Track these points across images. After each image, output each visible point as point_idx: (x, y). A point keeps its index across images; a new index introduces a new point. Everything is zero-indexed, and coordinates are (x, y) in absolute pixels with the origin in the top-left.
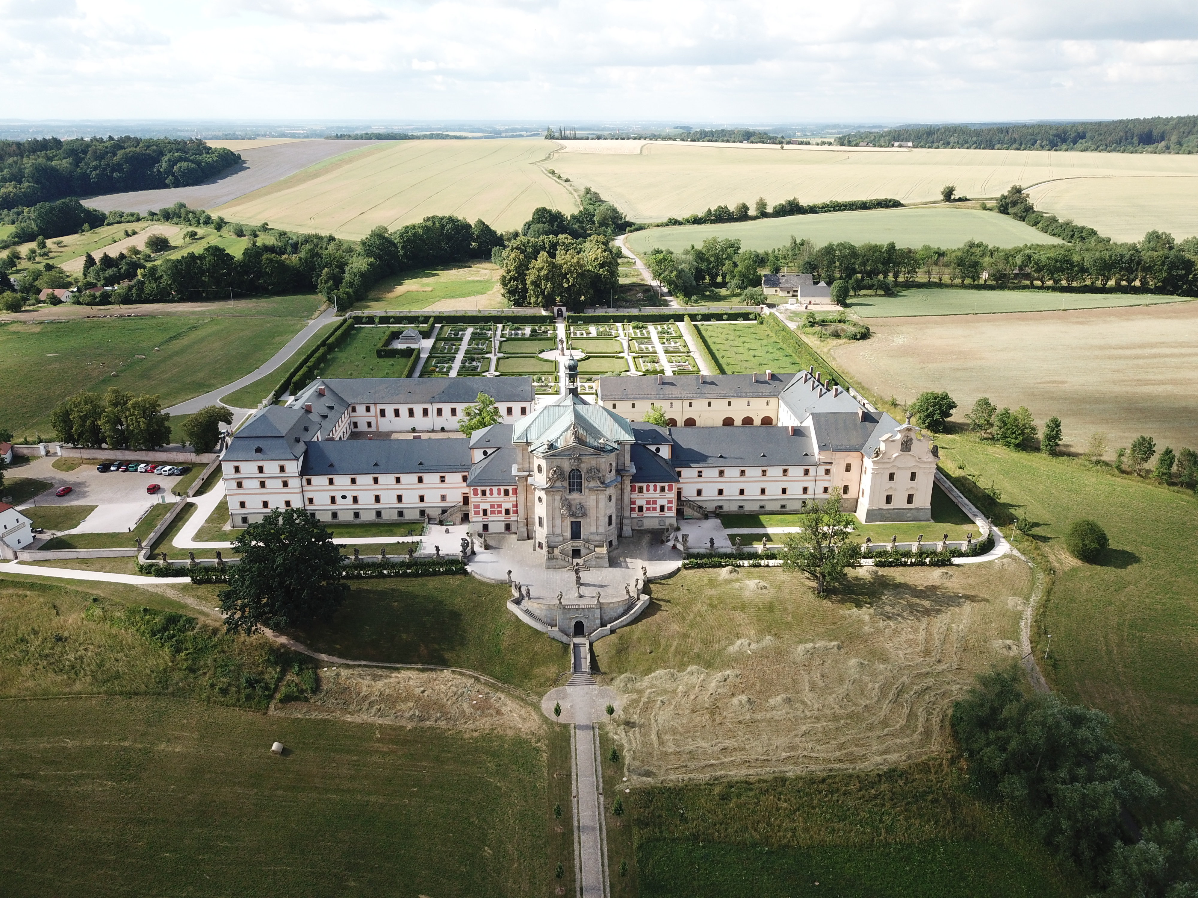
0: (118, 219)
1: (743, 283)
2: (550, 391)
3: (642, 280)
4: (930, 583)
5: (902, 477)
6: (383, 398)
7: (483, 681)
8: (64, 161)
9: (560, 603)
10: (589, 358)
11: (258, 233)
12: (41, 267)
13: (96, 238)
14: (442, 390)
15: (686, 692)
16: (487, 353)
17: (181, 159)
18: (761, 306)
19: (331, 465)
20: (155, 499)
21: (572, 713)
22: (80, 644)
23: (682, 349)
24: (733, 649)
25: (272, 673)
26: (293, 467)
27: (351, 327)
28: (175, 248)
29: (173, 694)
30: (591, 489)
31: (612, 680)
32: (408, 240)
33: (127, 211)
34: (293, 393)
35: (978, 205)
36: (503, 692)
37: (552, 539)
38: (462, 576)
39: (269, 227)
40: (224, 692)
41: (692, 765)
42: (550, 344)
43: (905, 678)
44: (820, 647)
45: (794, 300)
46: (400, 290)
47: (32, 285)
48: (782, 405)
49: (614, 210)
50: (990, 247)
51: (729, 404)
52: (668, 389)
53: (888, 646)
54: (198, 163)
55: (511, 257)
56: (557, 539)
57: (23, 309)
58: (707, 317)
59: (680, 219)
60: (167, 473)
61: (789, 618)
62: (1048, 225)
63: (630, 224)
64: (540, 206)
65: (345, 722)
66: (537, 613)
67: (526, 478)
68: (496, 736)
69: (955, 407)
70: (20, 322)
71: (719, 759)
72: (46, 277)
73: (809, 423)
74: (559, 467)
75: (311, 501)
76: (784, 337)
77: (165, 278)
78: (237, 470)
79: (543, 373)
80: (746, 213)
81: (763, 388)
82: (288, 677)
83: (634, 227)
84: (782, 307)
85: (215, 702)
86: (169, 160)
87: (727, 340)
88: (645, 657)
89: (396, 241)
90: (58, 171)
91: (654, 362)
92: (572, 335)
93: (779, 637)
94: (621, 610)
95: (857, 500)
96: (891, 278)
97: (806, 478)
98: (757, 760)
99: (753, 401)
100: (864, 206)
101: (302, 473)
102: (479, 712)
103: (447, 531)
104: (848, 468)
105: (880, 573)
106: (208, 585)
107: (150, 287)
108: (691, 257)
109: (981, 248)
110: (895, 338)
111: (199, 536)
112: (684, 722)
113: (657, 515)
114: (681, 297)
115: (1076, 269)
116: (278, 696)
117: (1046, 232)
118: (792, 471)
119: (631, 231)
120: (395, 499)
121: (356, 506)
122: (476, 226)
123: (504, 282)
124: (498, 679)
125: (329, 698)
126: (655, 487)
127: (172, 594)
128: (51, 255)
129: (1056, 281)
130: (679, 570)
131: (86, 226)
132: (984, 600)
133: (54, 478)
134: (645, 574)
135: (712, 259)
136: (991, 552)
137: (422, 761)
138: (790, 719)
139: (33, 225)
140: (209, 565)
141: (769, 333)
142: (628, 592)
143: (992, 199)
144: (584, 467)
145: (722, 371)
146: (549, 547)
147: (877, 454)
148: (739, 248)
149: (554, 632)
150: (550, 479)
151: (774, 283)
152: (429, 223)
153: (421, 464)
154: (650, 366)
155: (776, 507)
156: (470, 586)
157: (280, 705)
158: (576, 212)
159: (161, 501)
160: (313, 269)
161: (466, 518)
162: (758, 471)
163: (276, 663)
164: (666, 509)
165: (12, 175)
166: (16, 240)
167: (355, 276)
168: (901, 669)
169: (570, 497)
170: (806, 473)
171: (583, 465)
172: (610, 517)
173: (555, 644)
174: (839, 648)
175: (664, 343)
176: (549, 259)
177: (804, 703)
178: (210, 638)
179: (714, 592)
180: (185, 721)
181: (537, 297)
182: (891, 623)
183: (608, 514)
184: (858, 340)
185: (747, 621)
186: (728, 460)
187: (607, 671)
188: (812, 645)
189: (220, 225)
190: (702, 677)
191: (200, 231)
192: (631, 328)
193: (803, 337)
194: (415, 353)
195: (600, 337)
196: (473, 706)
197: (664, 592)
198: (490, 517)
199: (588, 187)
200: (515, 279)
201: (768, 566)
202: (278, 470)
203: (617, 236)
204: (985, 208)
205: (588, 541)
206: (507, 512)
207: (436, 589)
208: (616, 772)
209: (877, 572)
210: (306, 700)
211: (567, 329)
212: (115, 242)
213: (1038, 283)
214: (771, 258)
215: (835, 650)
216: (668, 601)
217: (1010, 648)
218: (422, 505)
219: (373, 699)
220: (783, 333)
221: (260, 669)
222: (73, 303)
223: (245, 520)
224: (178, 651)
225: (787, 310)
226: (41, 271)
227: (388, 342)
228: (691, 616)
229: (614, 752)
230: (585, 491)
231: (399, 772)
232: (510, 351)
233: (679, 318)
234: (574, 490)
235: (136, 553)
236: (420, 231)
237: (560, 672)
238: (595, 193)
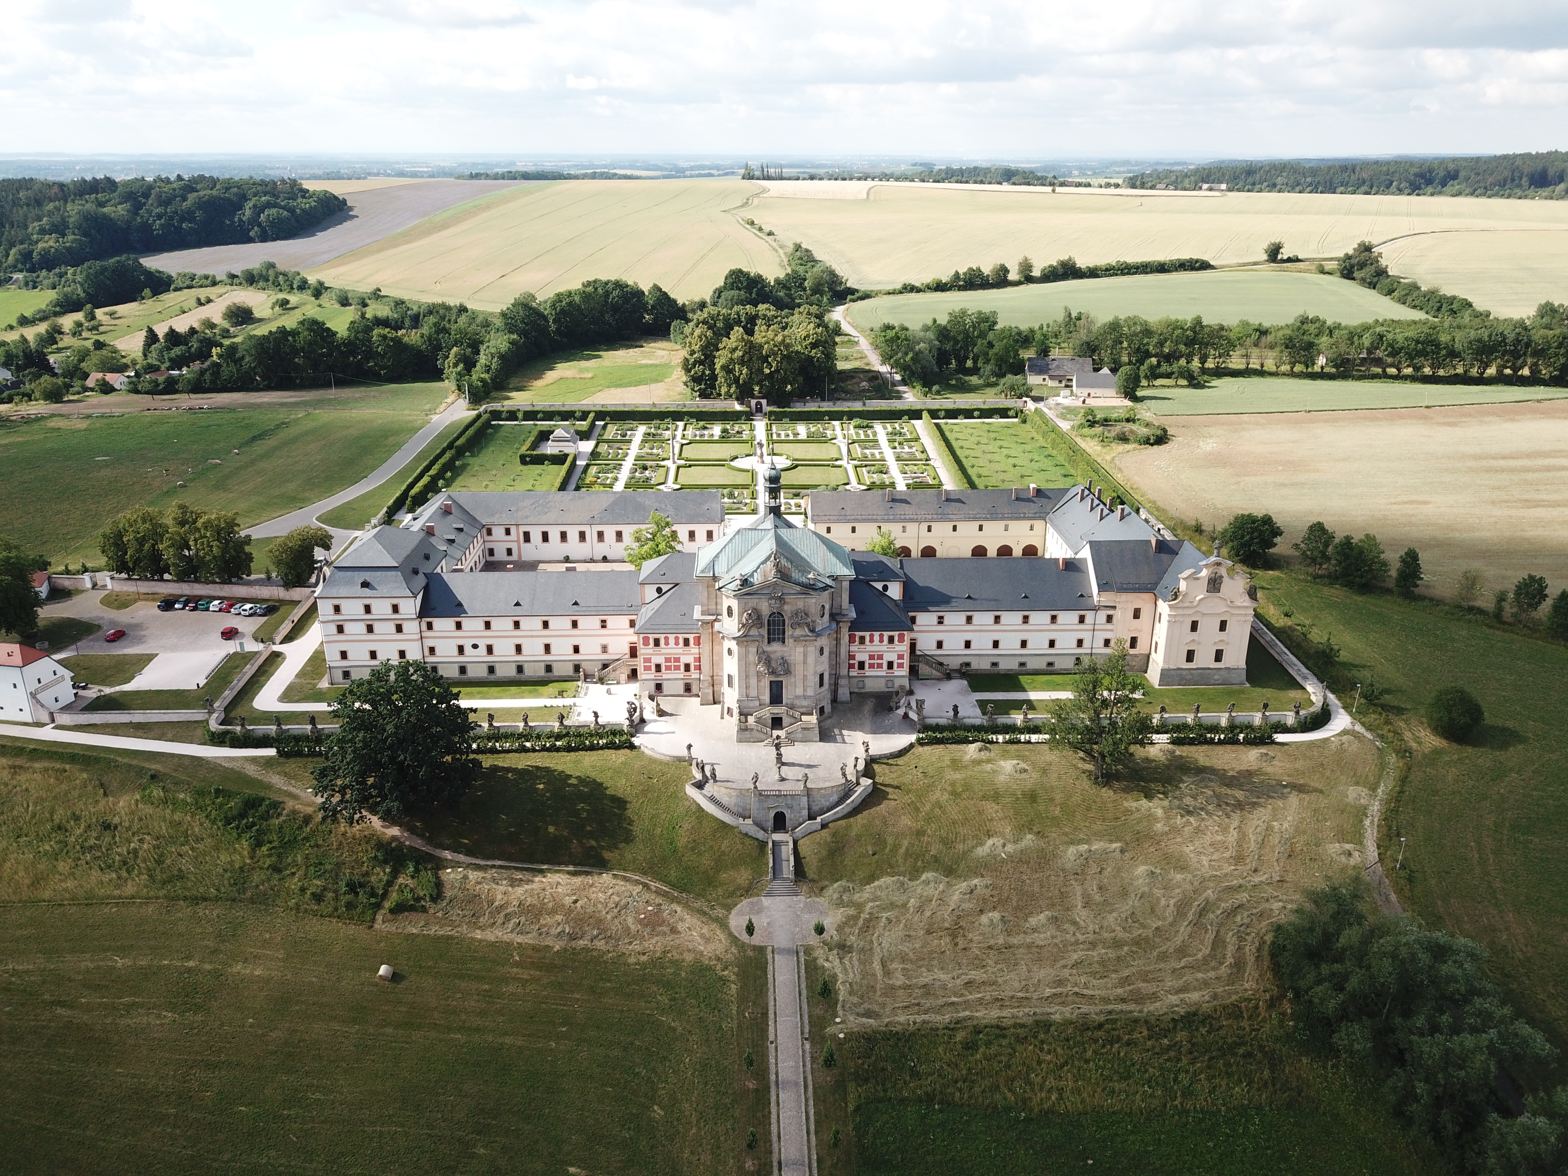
0: (188, 282)
1: (1000, 369)
2: (745, 509)
3: (868, 364)
4: (1244, 767)
5: (1208, 627)
6: (527, 517)
7: (654, 889)
8: (120, 207)
9: (756, 787)
10: (796, 466)
11: (368, 301)
12: (89, 344)
13: (159, 307)
14: (604, 507)
15: (920, 907)
16: (664, 460)
17: (269, 205)
18: (1024, 399)
19: (460, 605)
20: (232, 647)
21: (770, 933)
22: (133, 834)
23: (919, 455)
24: (982, 851)
25: (380, 875)
26: (410, 607)
27: (487, 425)
28: (260, 320)
29: (252, 901)
30: (796, 639)
31: (822, 889)
32: (562, 310)
33: (200, 272)
34: (411, 510)
35: (1313, 268)
36: (679, 903)
37: (746, 704)
38: (627, 751)
39: (382, 294)
40: (318, 898)
41: (927, 1003)
42: (745, 448)
43: (1210, 892)
44: (1097, 850)
45: (1067, 392)
46: (551, 376)
47: (77, 368)
48: (1050, 530)
49: (832, 274)
50: (1329, 323)
51: (981, 528)
52: (900, 508)
53: (1188, 849)
54: (292, 211)
55: (696, 334)
56: (751, 704)
57: (66, 399)
58: (952, 414)
59: (918, 284)
60: (247, 613)
61: (1057, 812)
62: (1407, 294)
63: (852, 291)
64: (734, 267)
65: (473, 939)
66: (725, 800)
67: (712, 623)
68: (671, 962)
69: (1281, 534)
70: (61, 415)
71: (962, 995)
72: (95, 357)
73: (1086, 553)
74: (755, 610)
75: (432, 650)
76: (1054, 440)
77: (247, 359)
78: (337, 609)
79: (736, 487)
80: (1005, 277)
81: (1024, 507)
82: (401, 880)
83: (857, 295)
84: (1051, 401)
85: (306, 911)
86: (255, 206)
87: (978, 443)
88: (866, 861)
89: (546, 313)
90: (111, 220)
91: (881, 472)
92: (775, 437)
93: (1043, 837)
94: (835, 798)
95: (1148, 656)
96: (1196, 363)
97: (1082, 626)
98: (1012, 997)
99: (1012, 524)
100: (1162, 268)
101: (422, 614)
102: (648, 930)
103: (609, 692)
104: (1137, 614)
105: (1178, 753)
106: (299, 759)
107: (227, 371)
108: (931, 335)
109: (1317, 325)
110: (1201, 443)
111: (287, 696)
112: (917, 946)
113: (884, 674)
114: (919, 387)
115: (1444, 352)
116: (387, 905)
117: (1404, 303)
118: (1063, 617)
119: (853, 301)
120: (542, 650)
121: (490, 659)
122: (650, 293)
123: (687, 367)
124: (673, 886)
125: (453, 908)
126: (881, 636)
127: (252, 771)
128: (101, 329)
129: (1417, 369)
130: (911, 746)
131: (147, 292)
132: (1316, 790)
133: (102, 618)
134: (867, 751)
135: (960, 338)
136: (1326, 727)
137: (573, 992)
138: (1056, 944)
139: (80, 291)
140: (300, 732)
141: (1035, 435)
142: (844, 775)
143: (1331, 259)
144: (788, 609)
145: (972, 485)
146: (741, 714)
147: (1176, 596)
148: (995, 323)
149: (747, 825)
150: (743, 626)
151: (1041, 369)
152: (590, 289)
153: (576, 604)
154: (876, 478)
155: (1041, 664)
156: (638, 764)
157: (389, 916)
158: (782, 276)
159: (239, 650)
160: (439, 348)
161: (633, 675)
162: (1018, 617)
163: (385, 862)
164: (895, 665)
165: (53, 225)
166: (58, 309)
167: (493, 357)
168: (1204, 881)
169: (768, 649)
170: (1082, 620)
171: (786, 607)
172: (821, 676)
173: (748, 841)
174: (1122, 851)
175: (895, 448)
176: (745, 337)
177: (1075, 923)
178: (300, 828)
179: (958, 776)
180: (267, 936)
181: (729, 386)
182: (1192, 819)
183: (820, 670)
184: (1152, 445)
185: (1000, 814)
186: (978, 602)
187: (816, 877)
188: (1086, 846)
189: (319, 291)
190: (941, 887)
191: (294, 299)
192: (851, 427)
193: (1079, 440)
194: (569, 459)
195: (812, 439)
196: (640, 921)
197: (892, 776)
198: (665, 675)
199: (798, 242)
200: (701, 363)
201: (1029, 742)
202: (390, 610)
203: (834, 306)
204: (1322, 271)
205: (792, 707)
206: (687, 667)
207: (593, 767)
208: (827, 1011)
209: (1174, 752)
210: (424, 910)
211: (769, 429)
212: (184, 312)
213: (1392, 371)
214: (1038, 336)
215: (1117, 854)
216: (898, 787)
217: (1350, 854)
218: (576, 657)
219: (510, 910)
220: (1053, 435)
221: (365, 868)
222: (129, 391)
223: (346, 674)
224: (259, 844)
225: (1058, 404)
226: (88, 350)
227: (535, 446)
228: (928, 807)
229: (825, 984)
230: (789, 641)
231: (544, 1006)
232: (692, 457)
233: (916, 414)
234: (774, 640)
235: (207, 716)
236: (577, 299)
237: (754, 878)
238: (807, 251)
